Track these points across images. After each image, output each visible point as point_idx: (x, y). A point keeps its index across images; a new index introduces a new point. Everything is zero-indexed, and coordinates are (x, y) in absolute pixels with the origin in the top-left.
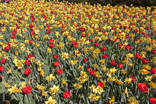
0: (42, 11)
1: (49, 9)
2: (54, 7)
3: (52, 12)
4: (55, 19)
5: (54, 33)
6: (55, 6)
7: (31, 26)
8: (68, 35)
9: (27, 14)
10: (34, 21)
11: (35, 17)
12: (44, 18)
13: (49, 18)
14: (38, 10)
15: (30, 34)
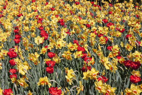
0: (40, 19)
1: (54, 16)
2: (66, 10)
3: (61, 23)
4: (67, 40)
5: (64, 71)
6: (70, 8)
7: (12, 55)
8: (96, 77)
9: (6, 28)
10: (20, 44)
11: (22, 35)
12: (41, 36)
13: (54, 36)
14: (30, 19)
15: (7, 74)
